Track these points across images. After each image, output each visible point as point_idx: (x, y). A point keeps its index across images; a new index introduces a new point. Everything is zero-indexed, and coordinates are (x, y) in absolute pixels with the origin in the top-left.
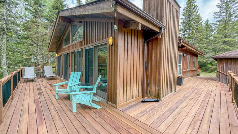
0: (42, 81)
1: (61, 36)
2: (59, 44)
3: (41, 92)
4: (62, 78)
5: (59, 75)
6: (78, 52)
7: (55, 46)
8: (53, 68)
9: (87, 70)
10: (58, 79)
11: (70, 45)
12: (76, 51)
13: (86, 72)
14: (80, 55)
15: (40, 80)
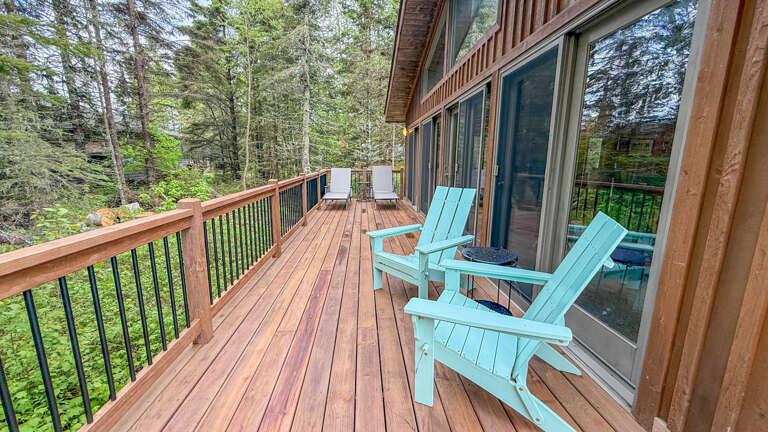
0: (364, 211)
1: (419, 56)
2: (412, 90)
3: (347, 246)
4: (415, 207)
5: (410, 198)
6: (470, 102)
7: (400, 101)
8: (395, 174)
9: (506, 183)
10: (406, 209)
11: (443, 81)
12: (461, 100)
13: (499, 188)
14: (478, 112)
15: (360, 206)
